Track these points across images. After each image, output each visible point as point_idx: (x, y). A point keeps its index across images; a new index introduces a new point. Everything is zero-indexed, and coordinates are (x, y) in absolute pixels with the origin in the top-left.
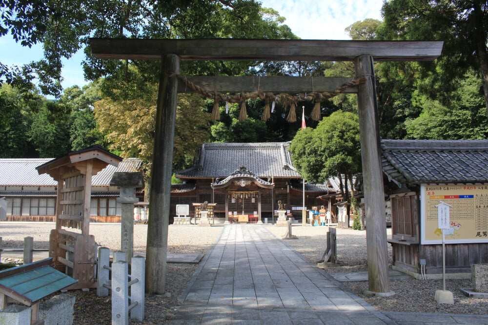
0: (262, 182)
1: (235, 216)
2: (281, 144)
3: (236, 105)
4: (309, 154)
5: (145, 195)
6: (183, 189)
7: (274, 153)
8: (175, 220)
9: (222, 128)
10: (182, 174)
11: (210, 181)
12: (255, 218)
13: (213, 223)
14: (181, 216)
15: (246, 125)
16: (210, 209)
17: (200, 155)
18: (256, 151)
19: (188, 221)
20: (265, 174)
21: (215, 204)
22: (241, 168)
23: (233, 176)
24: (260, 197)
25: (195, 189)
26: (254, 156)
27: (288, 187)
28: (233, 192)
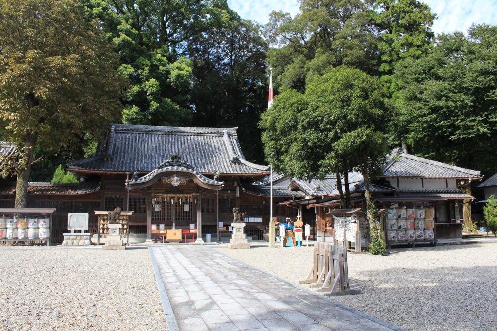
0: (204, 180)
1: (162, 232)
2: (224, 130)
3: (156, 85)
4: (304, 128)
5: (17, 197)
6: (79, 190)
7: (215, 142)
8: (64, 237)
9: (136, 113)
10: (79, 166)
11: (123, 177)
12: (192, 234)
13: (128, 242)
14: (75, 232)
15: (168, 111)
16: (123, 220)
17: (107, 141)
18: (189, 138)
19: (86, 239)
20: (206, 170)
21: (130, 213)
22: (174, 158)
23: (160, 169)
24: (200, 202)
25: (99, 189)
26: (187, 144)
27: (237, 189)
28: (160, 194)
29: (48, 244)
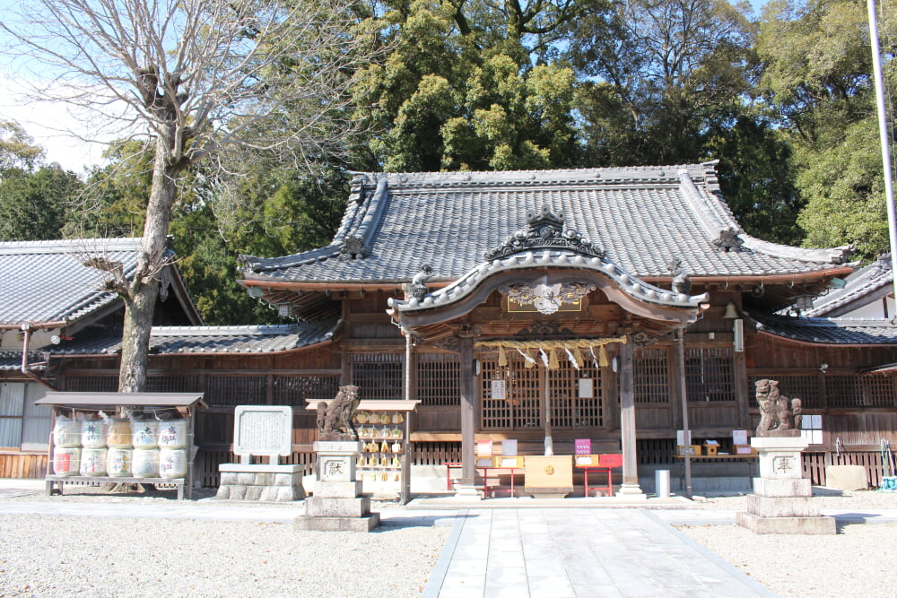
0: (641, 292)
1: (508, 462)
2: (680, 171)
7: (659, 202)
8: (223, 476)
14: (254, 460)
18: (585, 196)
19: (282, 484)
21: (410, 405)
22: (537, 224)
23: (496, 262)
24: (630, 366)
25: (332, 338)
26: (579, 210)
27: (738, 326)
28: (499, 344)
29: (180, 494)
